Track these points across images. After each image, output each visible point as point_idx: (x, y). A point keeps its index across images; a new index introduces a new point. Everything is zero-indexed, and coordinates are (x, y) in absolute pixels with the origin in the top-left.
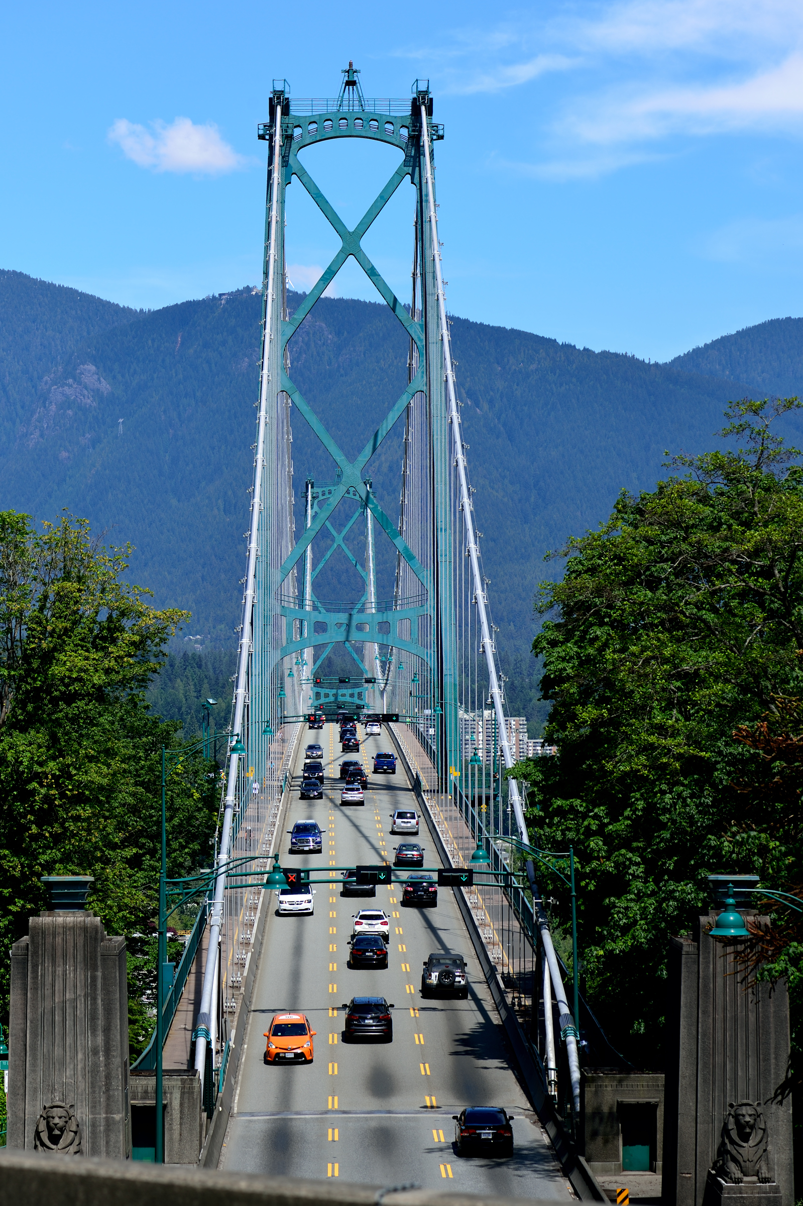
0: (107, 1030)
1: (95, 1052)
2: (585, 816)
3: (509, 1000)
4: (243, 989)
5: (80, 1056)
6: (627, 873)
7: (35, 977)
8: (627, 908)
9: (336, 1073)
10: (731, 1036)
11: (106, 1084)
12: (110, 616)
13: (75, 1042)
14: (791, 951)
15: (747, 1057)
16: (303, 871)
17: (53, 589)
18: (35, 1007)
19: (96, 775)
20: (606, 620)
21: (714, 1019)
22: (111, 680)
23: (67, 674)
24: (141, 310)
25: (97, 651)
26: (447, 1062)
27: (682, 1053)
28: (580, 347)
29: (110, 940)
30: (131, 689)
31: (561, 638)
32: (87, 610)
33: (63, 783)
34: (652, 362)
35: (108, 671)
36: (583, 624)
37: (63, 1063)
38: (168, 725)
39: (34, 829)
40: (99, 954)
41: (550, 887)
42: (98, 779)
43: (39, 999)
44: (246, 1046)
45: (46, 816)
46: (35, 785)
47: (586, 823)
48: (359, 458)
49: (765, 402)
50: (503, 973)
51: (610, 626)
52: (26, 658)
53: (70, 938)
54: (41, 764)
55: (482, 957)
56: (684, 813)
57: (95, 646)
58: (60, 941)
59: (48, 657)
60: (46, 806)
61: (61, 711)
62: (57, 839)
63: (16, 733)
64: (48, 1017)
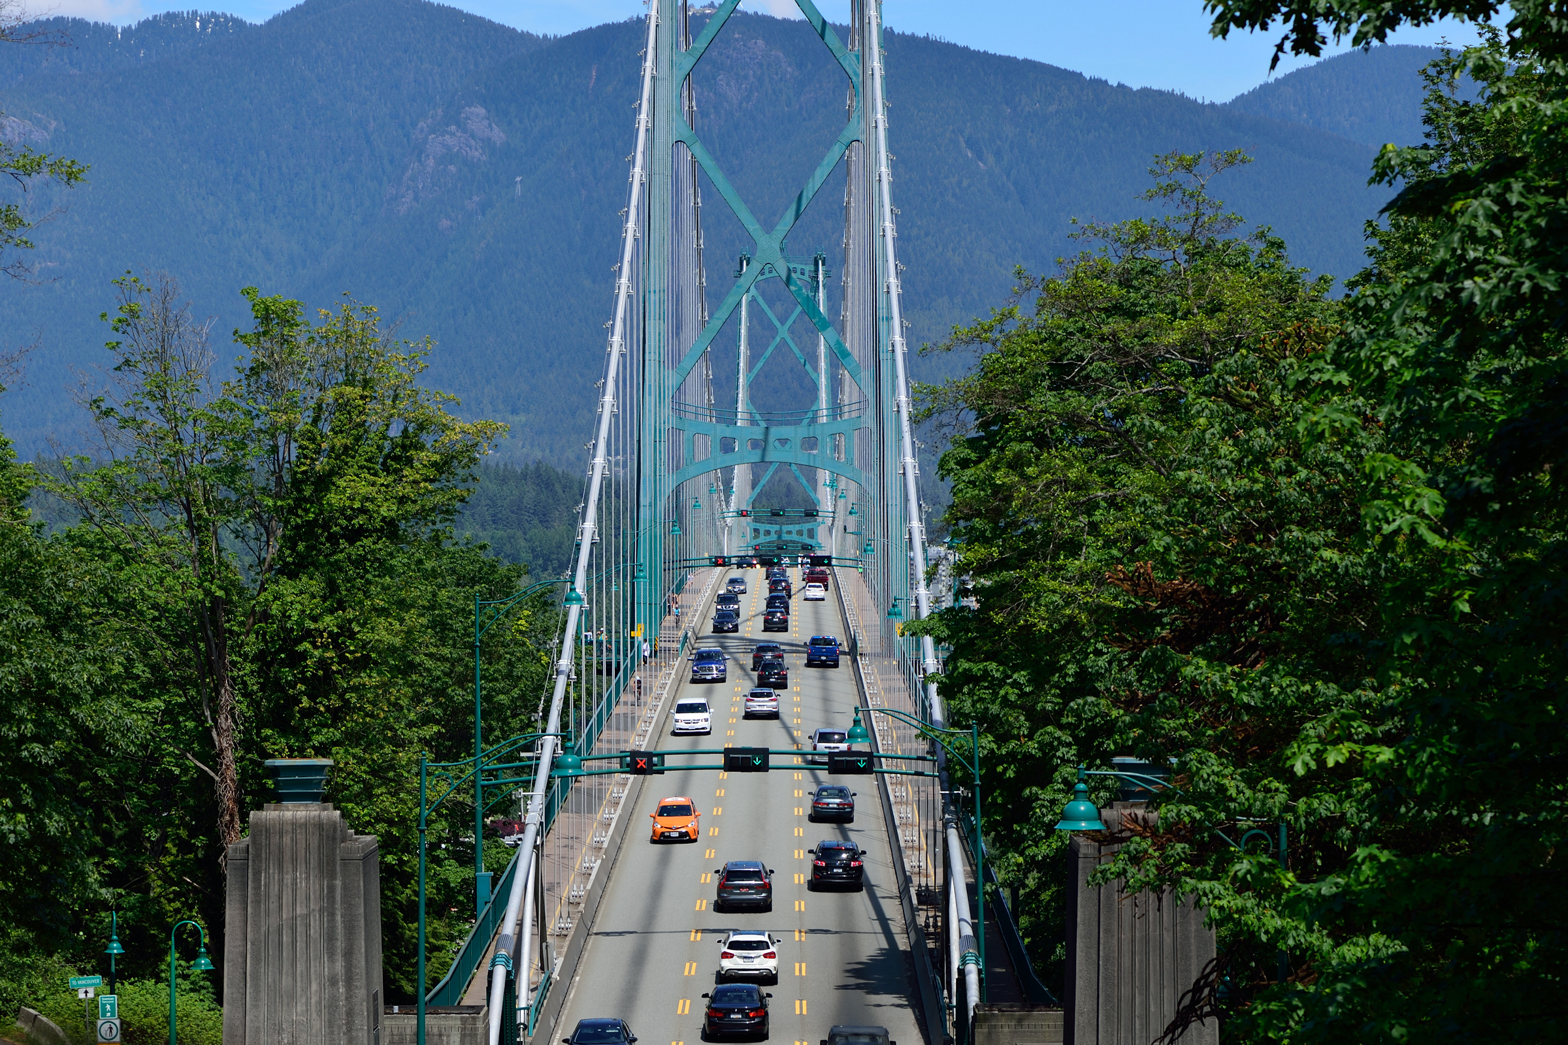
0: (349, 954)
1: (333, 982)
2: (1002, 683)
3: (921, 920)
4: (582, 905)
5: (314, 987)
6: (1054, 755)
7: (257, 888)
8: (1053, 802)
9: (686, 1012)
10: (1141, 962)
11: (348, 1023)
12: (406, 430)
13: (308, 969)
14: (1132, 848)
15: (1162, 987)
16: (656, 755)
17: (330, 396)
18: (257, 925)
19: (384, 633)
20: (1029, 433)
21: (1119, 940)
22: (407, 512)
23: (348, 503)
24: (545, 36)
25: (388, 474)
26: (829, 997)
27: (1080, 983)
28: (1113, 82)
29: (356, 840)
30: (434, 523)
31: (973, 456)
32: (374, 421)
33: (344, 643)
34: (1207, 102)
35: (402, 500)
36: (1001, 439)
37: (292, 996)
38: (509, 570)
39: (305, 702)
40: (338, 858)
41: (959, 774)
42: (387, 638)
43: (263, 914)
44: (577, 979)
45: (321, 685)
46: (306, 645)
47: (1002, 692)
48: (778, 227)
49: (1200, 156)
50: (920, 886)
51: (1033, 441)
52: (297, 484)
53: (301, 838)
54: (315, 619)
55: (898, 866)
56: (1121, 680)
57: (386, 469)
58: (289, 841)
59: (324, 482)
60: (321, 673)
61: (341, 552)
62: (337, 715)
63: (284, 579)
64: (273, 937)
